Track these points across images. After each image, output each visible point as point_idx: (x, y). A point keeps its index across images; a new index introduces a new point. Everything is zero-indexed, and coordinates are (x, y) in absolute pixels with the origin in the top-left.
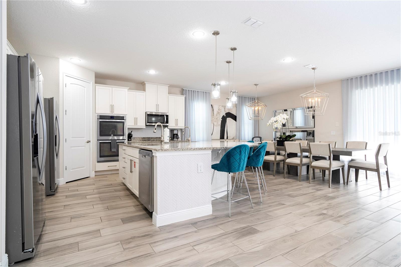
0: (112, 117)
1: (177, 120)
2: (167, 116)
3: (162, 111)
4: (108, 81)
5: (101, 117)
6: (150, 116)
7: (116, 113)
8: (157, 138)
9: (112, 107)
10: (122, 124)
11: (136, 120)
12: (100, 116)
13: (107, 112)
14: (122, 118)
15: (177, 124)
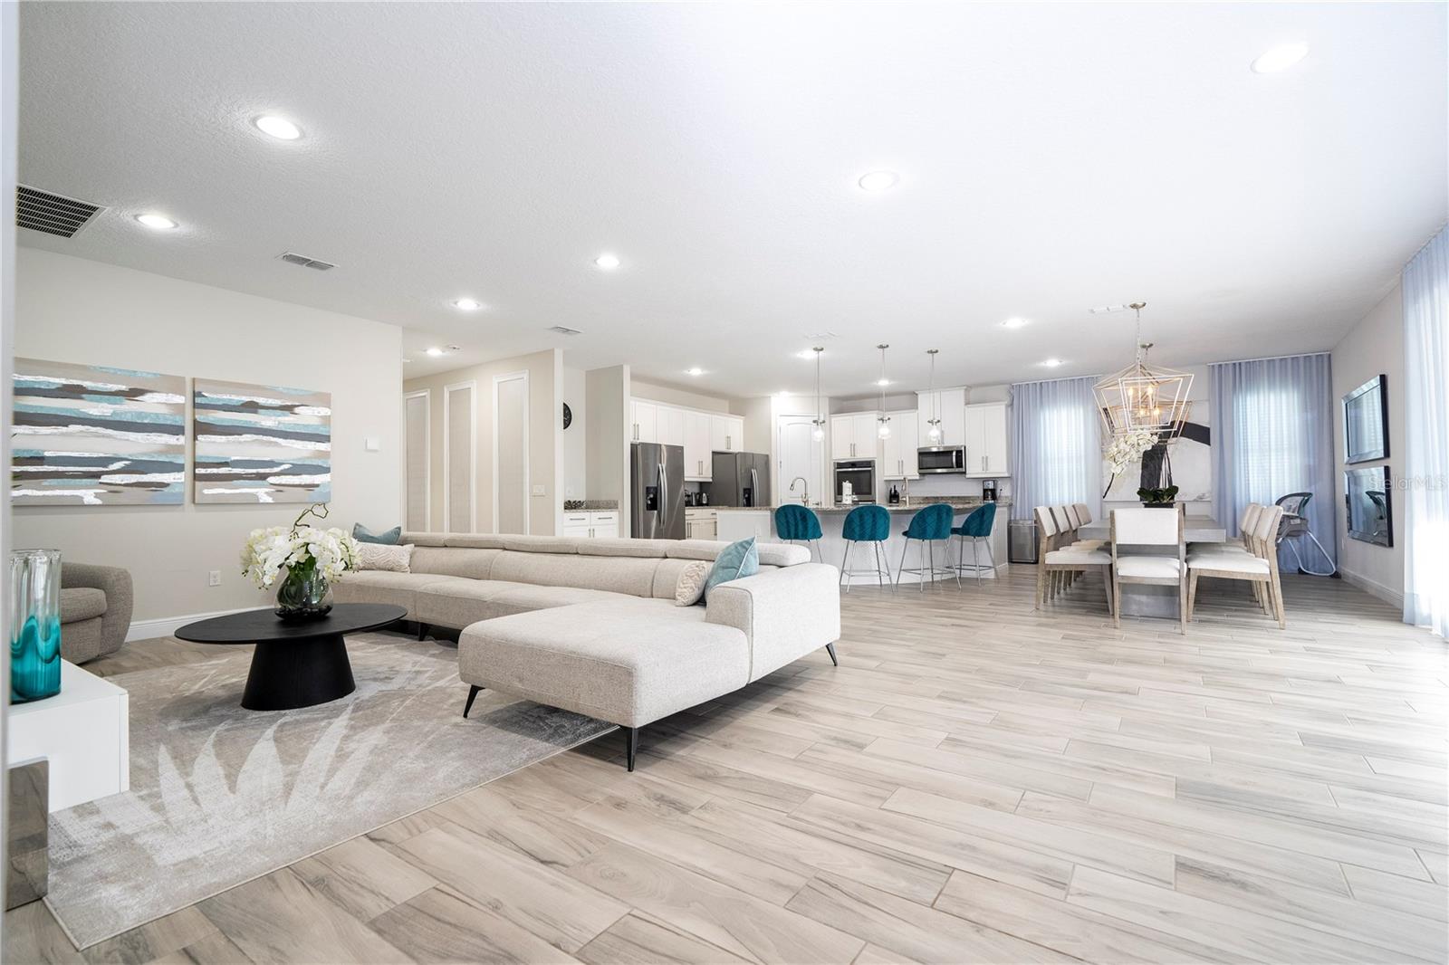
0: (853, 465)
1: (985, 460)
2: (959, 453)
3: (952, 442)
4: (867, 402)
5: (840, 465)
6: (923, 454)
7: (861, 456)
8: (953, 497)
9: (853, 447)
10: (868, 474)
11: (901, 464)
12: (838, 463)
13: (845, 456)
14: (869, 464)
15: (986, 467)
